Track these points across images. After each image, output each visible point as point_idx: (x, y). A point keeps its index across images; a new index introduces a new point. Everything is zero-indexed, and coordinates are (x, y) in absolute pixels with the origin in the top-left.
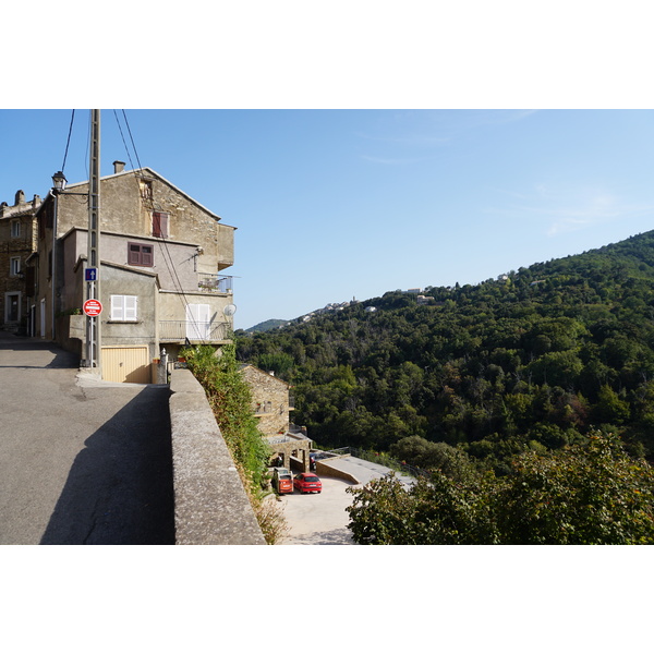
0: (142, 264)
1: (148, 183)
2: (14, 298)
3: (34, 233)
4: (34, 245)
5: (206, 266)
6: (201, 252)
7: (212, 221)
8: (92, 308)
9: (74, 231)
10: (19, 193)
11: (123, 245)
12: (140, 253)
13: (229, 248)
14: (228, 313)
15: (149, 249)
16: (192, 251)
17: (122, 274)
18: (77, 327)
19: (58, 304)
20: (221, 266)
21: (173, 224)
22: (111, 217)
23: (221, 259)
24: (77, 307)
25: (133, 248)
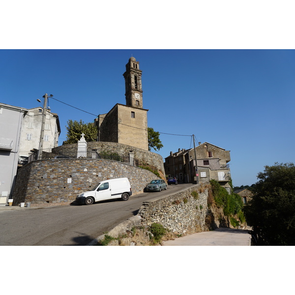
0: (207, 164)
1: (207, 145)
2: (181, 174)
3: (184, 159)
4: (184, 162)
5: (223, 163)
6: (220, 160)
7: (223, 151)
8: (197, 175)
9: (193, 160)
10: (179, 149)
11: (202, 161)
12: (206, 162)
13: (229, 156)
14: (228, 174)
15: (208, 161)
16: (218, 160)
17: (202, 168)
18: (195, 179)
19: (191, 175)
20: (227, 162)
21: (213, 153)
22: (199, 155)
23: (227, 160)
24: (195, 175)
25: (204, 161)
